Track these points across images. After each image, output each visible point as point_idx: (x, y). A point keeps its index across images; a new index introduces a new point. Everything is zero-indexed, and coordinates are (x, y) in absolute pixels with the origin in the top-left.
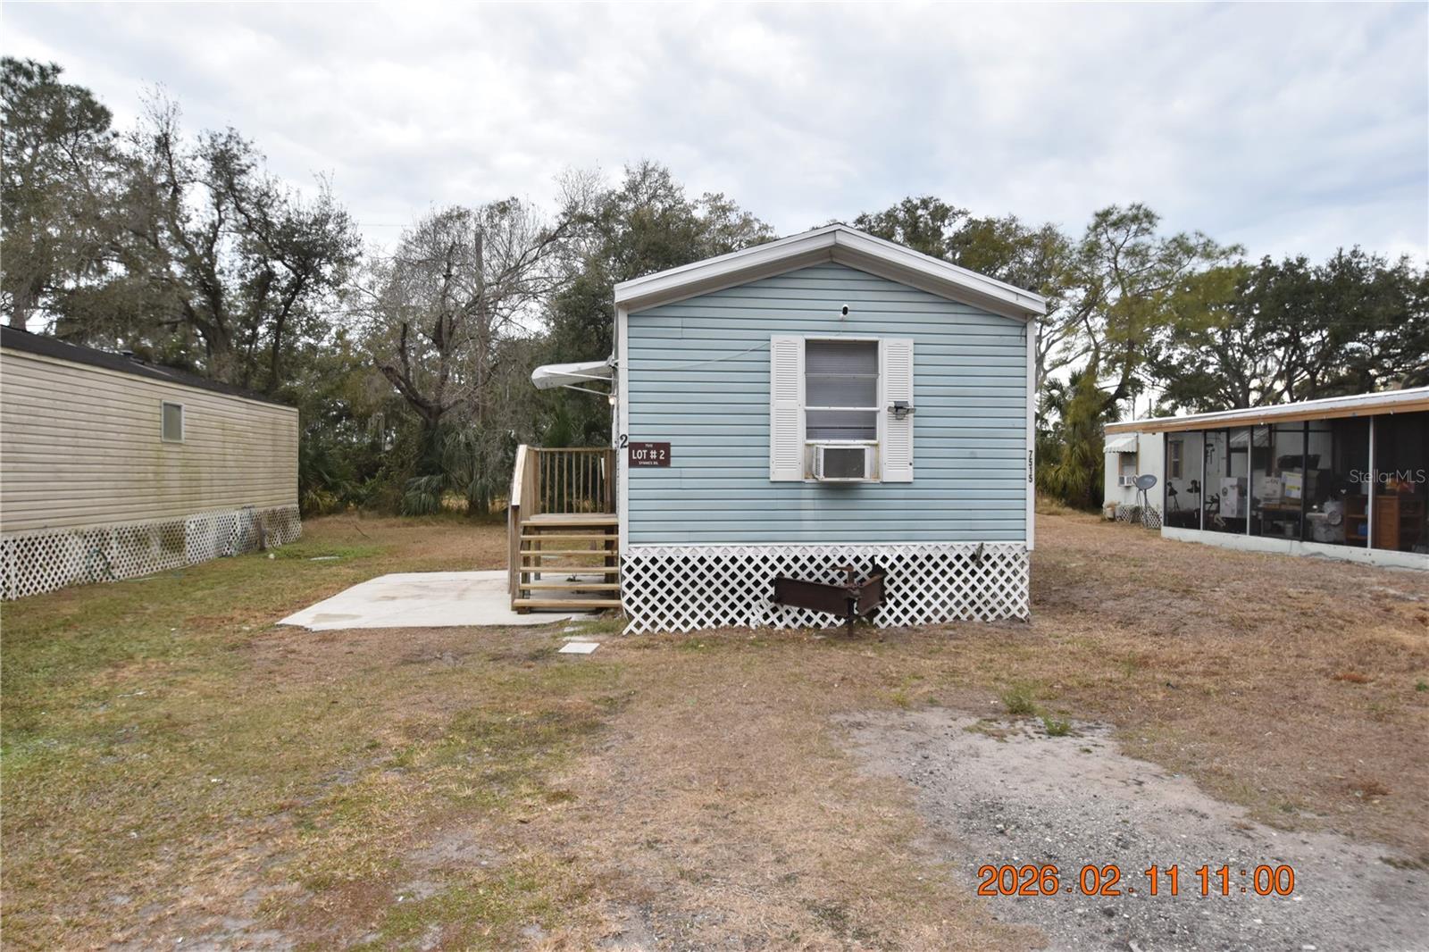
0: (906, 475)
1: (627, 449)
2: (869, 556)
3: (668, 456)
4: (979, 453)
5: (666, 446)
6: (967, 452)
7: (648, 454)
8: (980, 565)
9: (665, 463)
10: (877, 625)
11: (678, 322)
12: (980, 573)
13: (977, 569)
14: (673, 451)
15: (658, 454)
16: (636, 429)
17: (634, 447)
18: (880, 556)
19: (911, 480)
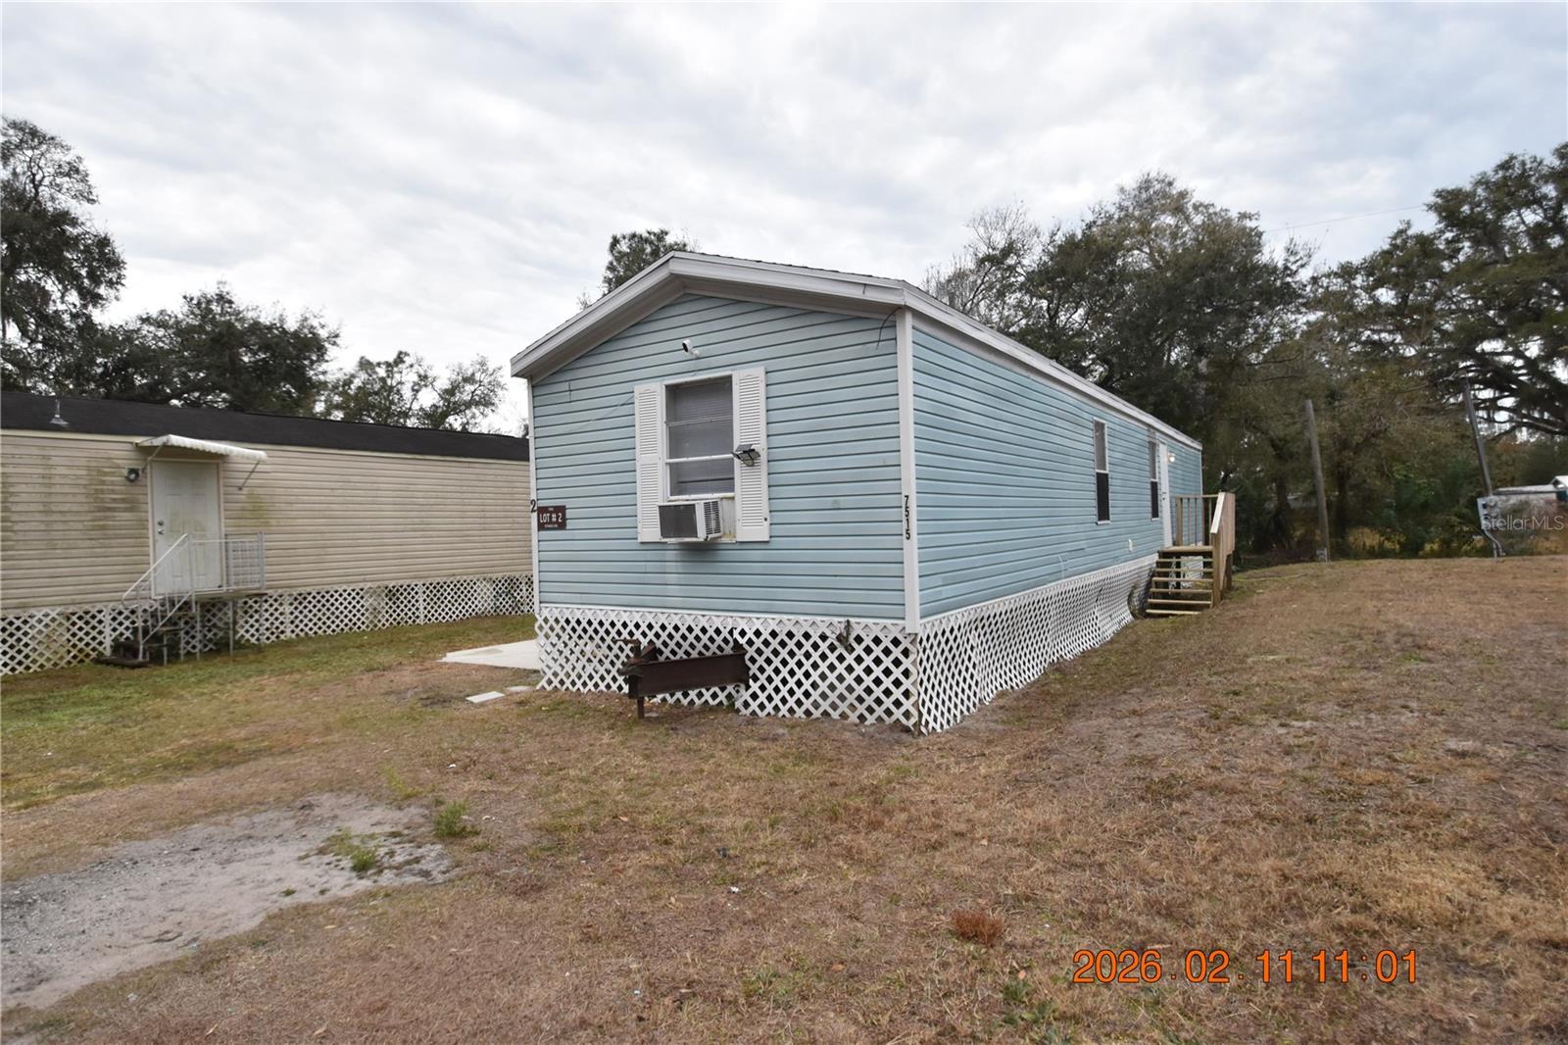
0: (761, 533)
1: (535, 514)
2: (728, 629)
3: (564, 519)
4: (844, 502)
5: (561, 509)
6: (828, 502)
7: (551, 517)
8: (851, 650)
9: (562, 526)
10: (738, 711)
11: (565, 387)
12: (850, 659)
13: (845, 654)
14: (569, 513)
15: (558, 517)
16: (543, 494)
17: (542, 510)
18: (739, 630)
19: (767, 539)
